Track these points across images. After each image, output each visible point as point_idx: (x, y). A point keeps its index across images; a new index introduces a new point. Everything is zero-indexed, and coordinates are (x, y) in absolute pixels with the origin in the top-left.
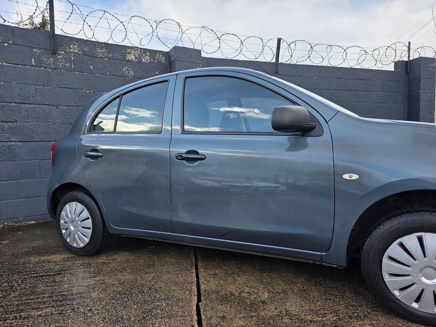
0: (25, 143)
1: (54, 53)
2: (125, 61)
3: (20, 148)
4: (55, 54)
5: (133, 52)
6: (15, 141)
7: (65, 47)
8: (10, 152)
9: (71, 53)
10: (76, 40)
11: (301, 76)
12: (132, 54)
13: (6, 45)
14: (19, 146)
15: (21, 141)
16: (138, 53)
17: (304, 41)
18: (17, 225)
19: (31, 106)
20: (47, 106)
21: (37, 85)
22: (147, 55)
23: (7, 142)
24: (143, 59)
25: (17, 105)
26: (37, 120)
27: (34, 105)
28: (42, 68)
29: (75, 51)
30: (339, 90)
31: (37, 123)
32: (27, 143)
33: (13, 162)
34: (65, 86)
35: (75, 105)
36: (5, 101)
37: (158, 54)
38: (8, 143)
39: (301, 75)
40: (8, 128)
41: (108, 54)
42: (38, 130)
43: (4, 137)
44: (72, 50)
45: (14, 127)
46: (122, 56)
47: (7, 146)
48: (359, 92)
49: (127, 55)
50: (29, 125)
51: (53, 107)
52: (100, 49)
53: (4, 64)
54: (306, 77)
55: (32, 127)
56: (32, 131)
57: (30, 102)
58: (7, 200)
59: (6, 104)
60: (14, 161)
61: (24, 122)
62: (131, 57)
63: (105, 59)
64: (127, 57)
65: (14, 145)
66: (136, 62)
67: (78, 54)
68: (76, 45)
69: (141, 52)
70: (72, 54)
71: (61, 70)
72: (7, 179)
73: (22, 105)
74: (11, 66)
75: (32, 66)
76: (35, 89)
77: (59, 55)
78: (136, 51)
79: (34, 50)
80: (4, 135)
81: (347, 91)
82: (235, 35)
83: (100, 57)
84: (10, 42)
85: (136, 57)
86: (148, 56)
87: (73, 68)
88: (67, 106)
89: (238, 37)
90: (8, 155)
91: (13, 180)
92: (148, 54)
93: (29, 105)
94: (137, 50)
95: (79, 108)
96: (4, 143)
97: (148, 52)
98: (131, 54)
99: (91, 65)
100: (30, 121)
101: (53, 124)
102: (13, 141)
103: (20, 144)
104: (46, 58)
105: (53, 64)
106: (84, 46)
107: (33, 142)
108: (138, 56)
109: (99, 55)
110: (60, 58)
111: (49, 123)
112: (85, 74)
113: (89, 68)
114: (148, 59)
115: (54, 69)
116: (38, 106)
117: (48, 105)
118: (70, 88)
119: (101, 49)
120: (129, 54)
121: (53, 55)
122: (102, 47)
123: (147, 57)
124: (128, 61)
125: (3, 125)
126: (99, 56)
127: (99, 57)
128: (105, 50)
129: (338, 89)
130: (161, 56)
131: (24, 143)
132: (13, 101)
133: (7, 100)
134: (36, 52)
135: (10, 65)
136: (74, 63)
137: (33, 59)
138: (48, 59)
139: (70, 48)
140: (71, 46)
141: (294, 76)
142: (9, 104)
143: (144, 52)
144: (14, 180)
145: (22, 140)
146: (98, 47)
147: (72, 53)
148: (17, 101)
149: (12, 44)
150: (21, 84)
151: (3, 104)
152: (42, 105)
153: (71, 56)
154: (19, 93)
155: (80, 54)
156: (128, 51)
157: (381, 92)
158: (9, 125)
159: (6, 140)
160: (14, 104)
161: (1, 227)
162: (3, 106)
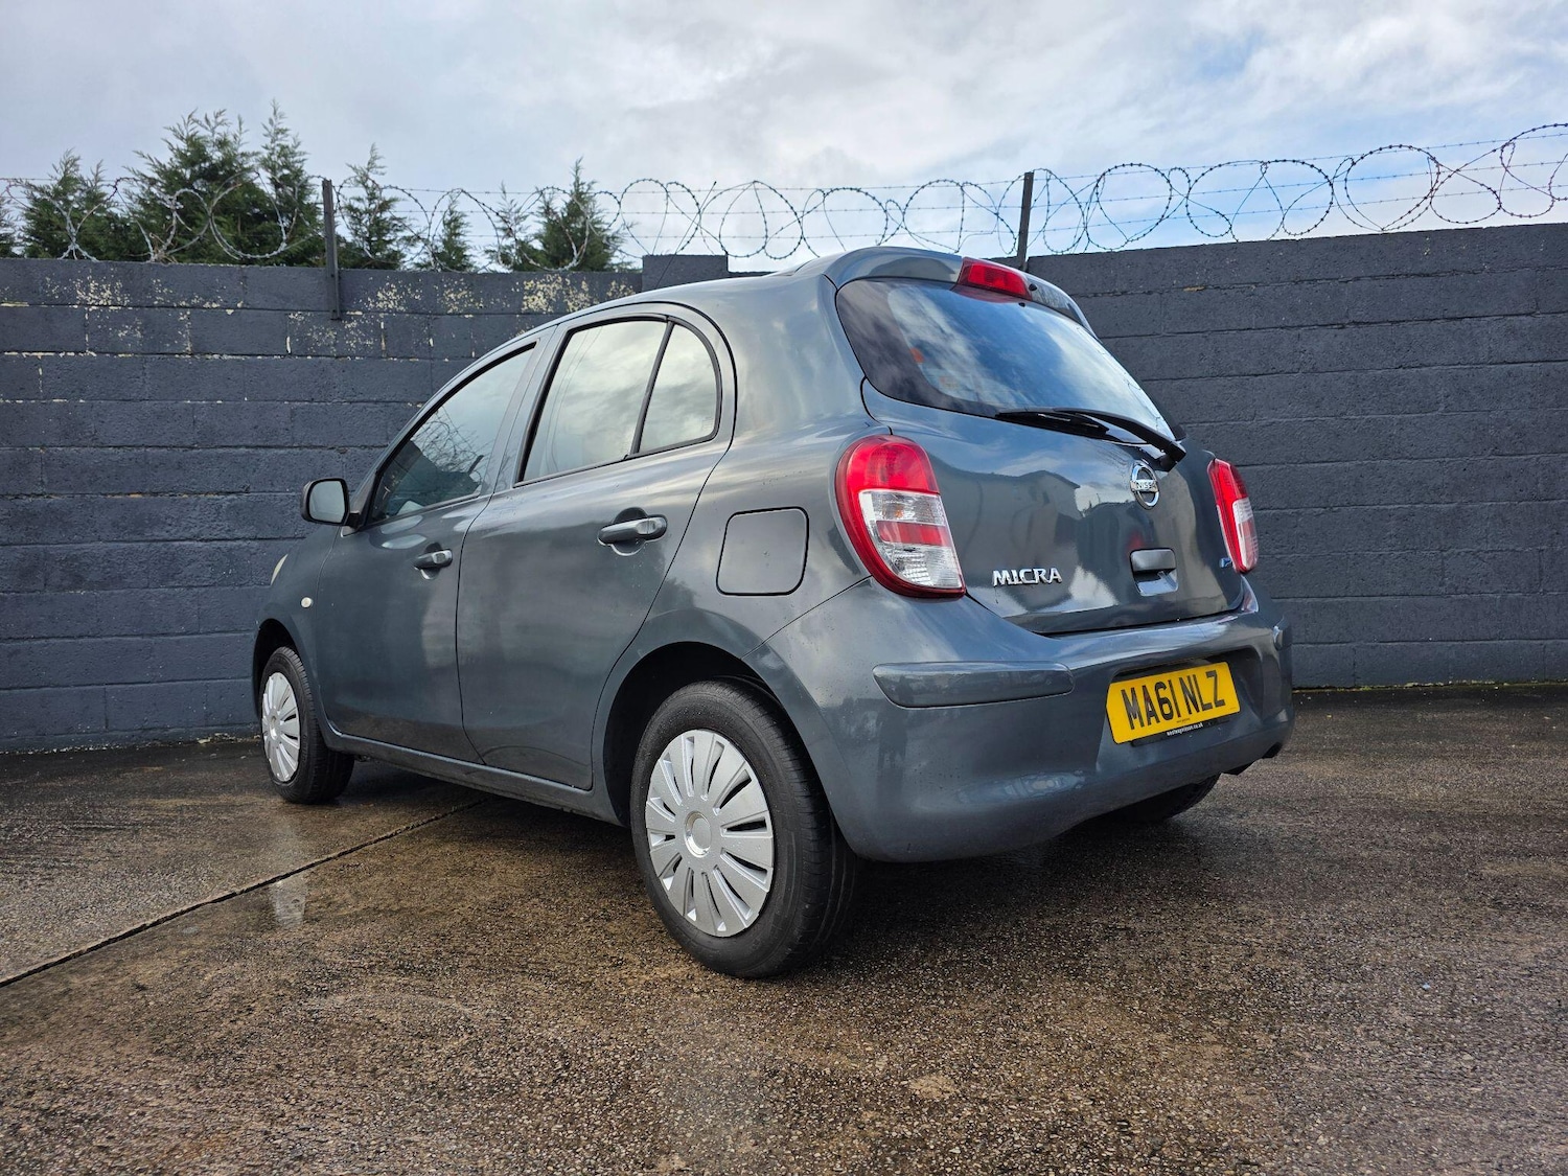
0: (266, 542)
1: (339, 316)
2: (521, 314)
4: (339, 319)
5: (541, 287)
6: (245, 539)
7: (365, 300)
8: (231, 563)
9: (379, 312)
10: (391, 278)
11: (1124, 293)
12: (539, 294)
13: (230, 312)
14: (252, 551)
15: (255, 539)
16: (554, 288)
17: (1140, 165)
18: (240, 740)
19: (282, 451)
20: (317, 451)
21: (298, 401)
22: (580, 290)
23: (227, 540)
24: (570, 304)
25: (250, 450)
26: (294, 486)
27: (288, 450)
28: (309, 357)
29: (390, 306)
30: (1302, 326)
31: (294, 494)
32: (270, 542)
33: (237, 588)
34: (361, 397)
36: (224, 444)
37: (613, 284)
38: (229, 543)
39: (1124, 288)
40: (230, 507)
41: (473, 303)
42: (295, 510)
43: (219, 528)
44: (380, 305)
45: (241, 505)
46: (510, 302)
47: (225, 550)
48: (1406, 324)
49: (525, 298)
50: (275, 499)
51: (333, 451)
52: (454, 292)
53: (225, 357)
54: (1150, 293)
55: (283, 503)
56: (283, 512)
57: (279, 443)
58: (224, 678)
59: (227, 450)
60: (241, 585)
61: (264, 492)
62: (535, 303)
63: (467, 316)
64: (525, 303)
65: (240, 547)
66: (551, 313)
67: (396, 312)
68: (391, 289)
69: (564, 283)
70: (381, 315)
71: (353, 357)
72: (224, 628)
73: (262, 451)
74: (238, 360)
75: (286, 355)
76: (292, 411)
77: (350, 321)
78: (550, 283)
79: (292, 316)
80: (220, 523)
81: (1343, 327)
82: (859, 191)
83: (453, 314)
84: (239, 305)
85: (550, 301)
86: (584, 292)
87: (383, 348)
88: (366, 447)
89: (867, 194)
90: (227, 572)
91: (236, 631)
92: (583, 287)
93: (276, 451)
94: (554, 280)
96: (219, 544)
97: (584, 283)
98: (536, 295)
99: (430, 336)
100: (277, 490)
102: (238, 539)
103: (255, 544)
104: (318, 331)
105: (335, 345)
106: (413, 290)
107: (284, 539)
108: (556, 297)
109: (451, 307)
110: (352, 328)
112: (413, 363)
113: (424, 345)
114: (585, 301)
115: (337, 357)
116: (297, 450)
117: (321, 447)
118: (376, 402)
119: (456, 291)
120: (530, 293)
121: (335, 323)
122: (459, 285)
123: (581, 295)
124: (529, 314)
125: (217, 499)
126: (450, 311)
127: (450, 314)
128: (465, 292)
129: (1297, 323)
130: (623, 287)
131: (263, 542)
132: (241, 444)
133: (230, 441)
134: (295, 321)
135: (238, 357)
136: (386, 336)
137: (288, 339)
138: (324, 335)
139: (377, 300)
140: (379, 294)
141: (1096, 295)
142: (232, 450)
143: (572, 284)
144: (241, 631)
145: (259, 536)
146: (449, 287)
147: (381, 311)
148: (249, 443)
149: (242, 308)
150: (259, 400)
151: (221, 451)
152: (306, 449)
153: (380, 319)
154: (256, 423)
155: (401, 312)
156: (527, 288)
157: (1527, 314)
158: (230, 501)
159: (224, 536)
160: (243, 450)
161: (205, 741)
162: (219, 457)
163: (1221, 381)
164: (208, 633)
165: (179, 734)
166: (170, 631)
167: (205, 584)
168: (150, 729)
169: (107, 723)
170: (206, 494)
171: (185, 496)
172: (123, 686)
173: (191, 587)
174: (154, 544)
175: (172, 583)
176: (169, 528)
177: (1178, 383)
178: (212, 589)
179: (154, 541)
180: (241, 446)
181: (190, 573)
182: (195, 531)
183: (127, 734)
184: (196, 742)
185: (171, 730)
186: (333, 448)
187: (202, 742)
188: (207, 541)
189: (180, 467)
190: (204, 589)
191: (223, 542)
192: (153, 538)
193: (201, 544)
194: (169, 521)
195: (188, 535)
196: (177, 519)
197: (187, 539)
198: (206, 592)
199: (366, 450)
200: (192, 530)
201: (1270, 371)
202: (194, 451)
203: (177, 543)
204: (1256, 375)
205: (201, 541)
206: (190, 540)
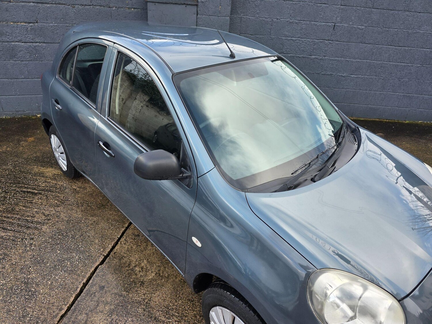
0: (48, 44)
3: (45, 49)
6: (40, 43)
8: (36, 52)
14: (44, 47)
15: (44, 43)
19: (48, 5)
20: (63, 6)
23: (32, 42)
25: (35, 4)
26: (56, 21)
27: (51, 5)
31: (56, 24)
32: (50, 44)
33: (40, 62)
35: (90, 4)
38: (34, 44)
40: (31, 29)
42: (58, 31)
43: (29, 38)
45: (36, 28)
47: (33, 47)
50: (49, 27)
51: (69, 6)
55: (52, 28)
56: (53, 32)
59: (25, 3)
60: (42, 61)
61: (44, 23)
65: (38, 46)
73: (40, 5)
80: (29, 36)
88: (83, 5)
90: (35, 56)
93: (46, 5)
95: (95, 7)
96: (30, 44)
100: (49, 22)
101: (71, 25)
102: (37, 42)
103: (45, 45)
107: (55, 43)
111: (67, 25)
116: (54, 5)
117: (64, 4)
125: (25, 25)
142: (27, 4)
145: (45, 42)
151: (23, 4)
152: (58, 5)
158: (31, 26)
159: (31, 41)
160: (32, 3)
161: (39, 115)
162: (23, 6)
163: (407, 13)
164: (32, 78)
165: (30, 113)
166: (19, 77)
167: (28, 60)
168: (19, 111)
169: (3, 109)
170: (21, 22)
171: (12, 23)
172: (5, 97)
173: (23, 61)
174: (4, 43)
175: (15, 59)
176: (8, 37)
177: (392, 12)
178: (31, 62)
179: (3, 42)
180: (31, 2)
181: (21, 56)
182: (19, 38)
183: (11, 113)
184: (37, 116)
185: (27, 112)
186: (69, 5)
187: (38, 116)
188: (25, 43)
189: (7, 11)
190: (27, 62)
191: (31, 44)
192: (3, 41)
193: (23, 44)
194: (8, 34)
195: (16, 40)
196: (11, 33)
197: (16, 42)
198: (29, 63)
199: (83, 7)
200: (18, 38)
201: (425, 12)
202: (11, 3)
203: (13, 43)
204: (420, 13)
205: (22, 42)
206: (18, 42)
